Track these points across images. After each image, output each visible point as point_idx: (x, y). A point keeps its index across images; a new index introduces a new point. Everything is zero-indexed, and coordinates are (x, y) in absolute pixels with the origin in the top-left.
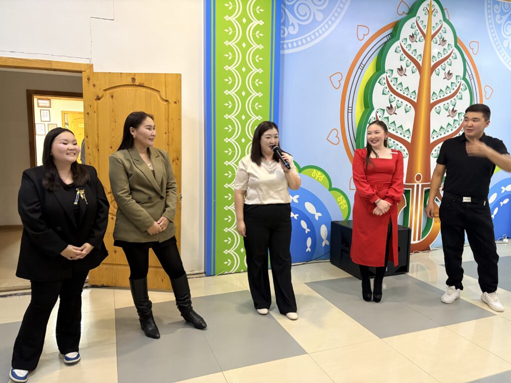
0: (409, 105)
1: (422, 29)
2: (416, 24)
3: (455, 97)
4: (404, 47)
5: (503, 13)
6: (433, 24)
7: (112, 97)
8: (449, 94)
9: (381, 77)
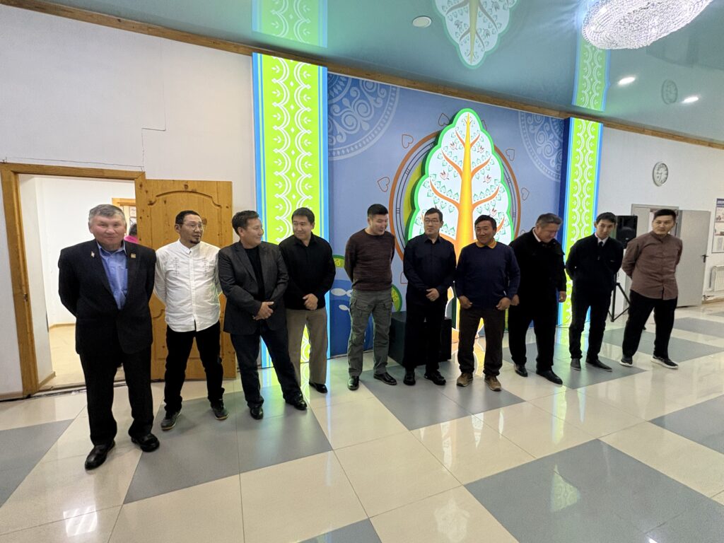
1: (462, 138)
2: (455, 134)
3: (495, 198)
4: (446, 154)
5: (535, 124)
6: (471, 134)
7: (165, 202)
8: (489, 196)
9: (426, 181)
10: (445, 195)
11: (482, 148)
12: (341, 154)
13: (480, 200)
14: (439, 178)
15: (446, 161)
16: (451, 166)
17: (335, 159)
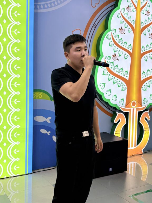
9: (108, 34)
10: (122, 45)
11: (148, 12)
12: (44, 8)
13: (146, 51)
14: (118, 32)
15: (123, 20)
16: (127, 24)
17: (40, 11)
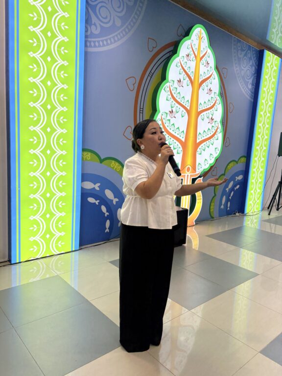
0: (185, 111)
2: (190, 46)
4: (182, 63)
8: (210, 106)
11: (208, 63)
